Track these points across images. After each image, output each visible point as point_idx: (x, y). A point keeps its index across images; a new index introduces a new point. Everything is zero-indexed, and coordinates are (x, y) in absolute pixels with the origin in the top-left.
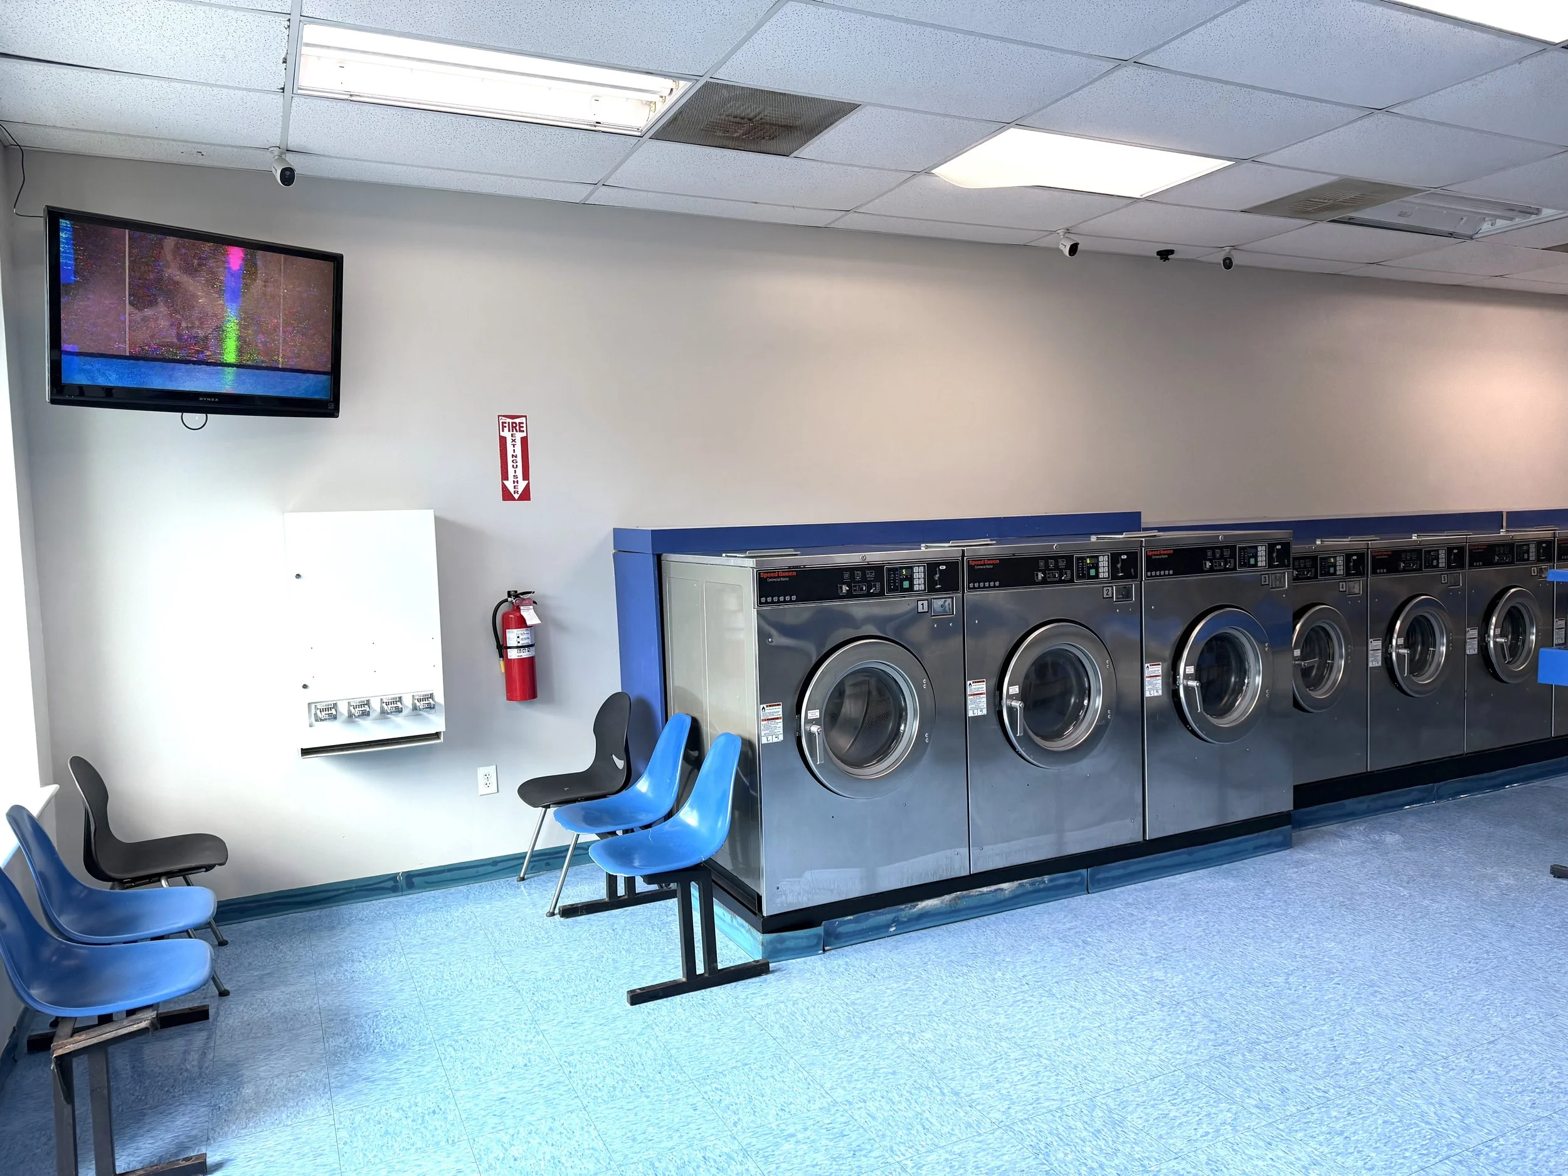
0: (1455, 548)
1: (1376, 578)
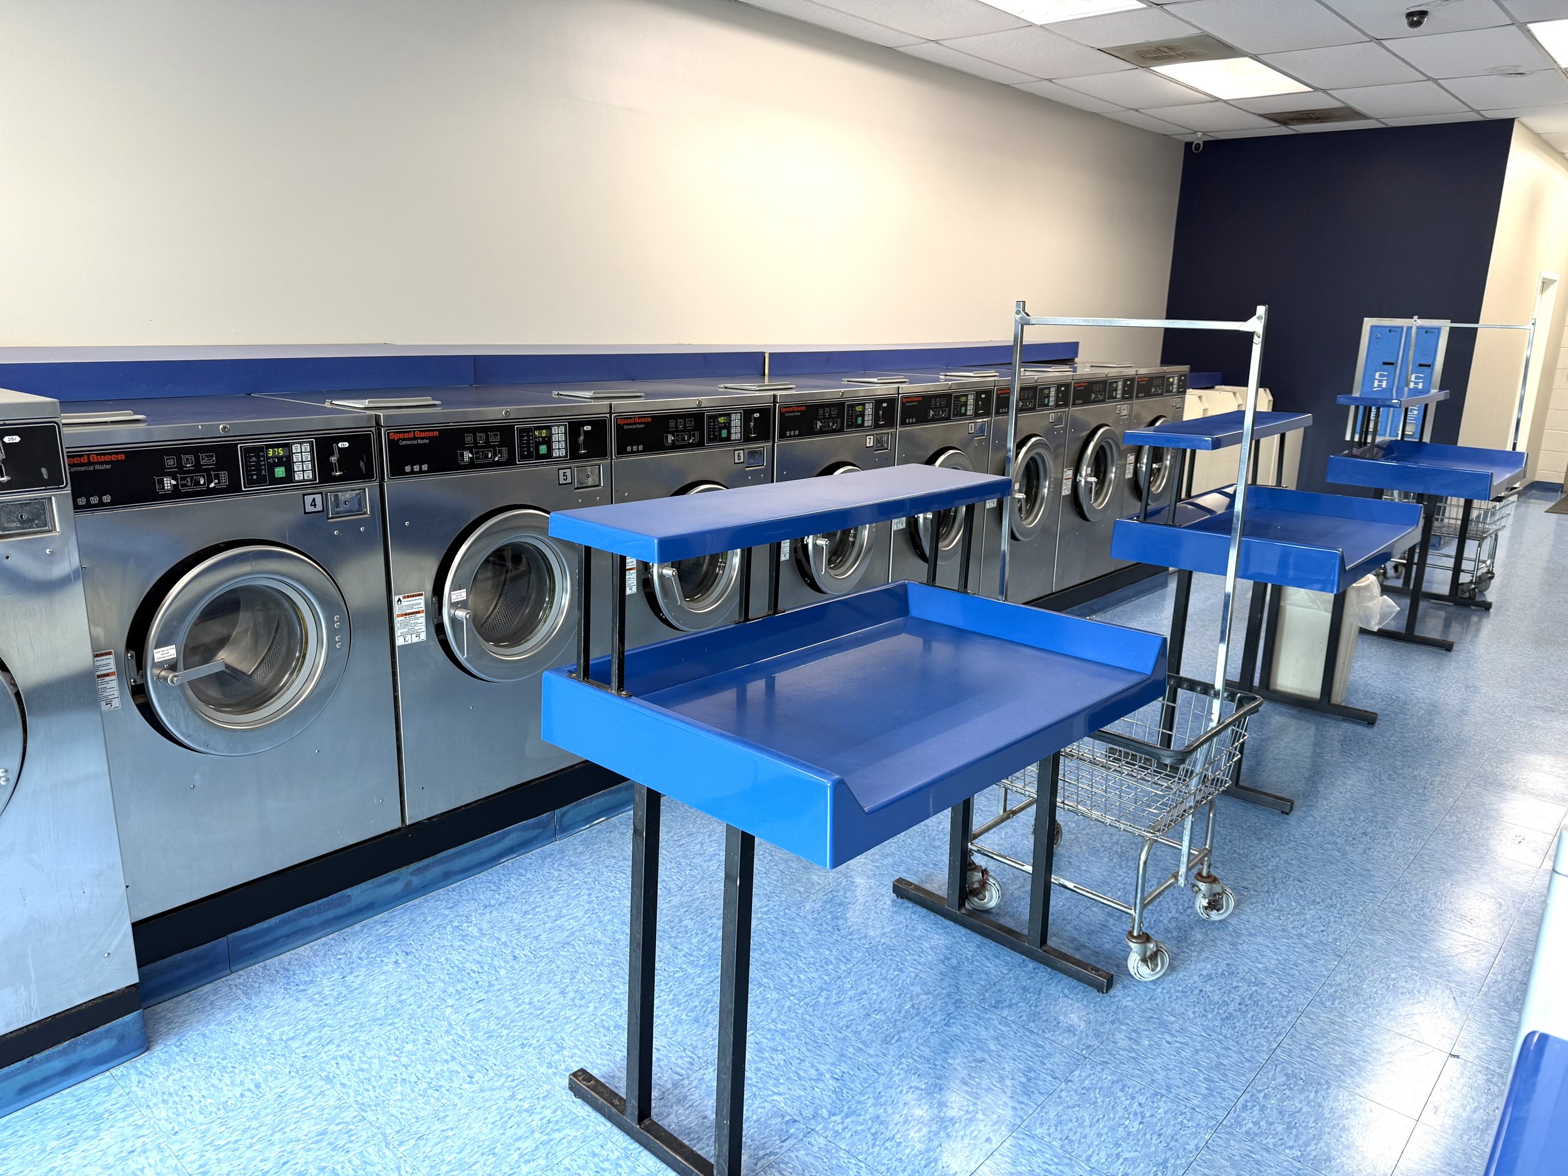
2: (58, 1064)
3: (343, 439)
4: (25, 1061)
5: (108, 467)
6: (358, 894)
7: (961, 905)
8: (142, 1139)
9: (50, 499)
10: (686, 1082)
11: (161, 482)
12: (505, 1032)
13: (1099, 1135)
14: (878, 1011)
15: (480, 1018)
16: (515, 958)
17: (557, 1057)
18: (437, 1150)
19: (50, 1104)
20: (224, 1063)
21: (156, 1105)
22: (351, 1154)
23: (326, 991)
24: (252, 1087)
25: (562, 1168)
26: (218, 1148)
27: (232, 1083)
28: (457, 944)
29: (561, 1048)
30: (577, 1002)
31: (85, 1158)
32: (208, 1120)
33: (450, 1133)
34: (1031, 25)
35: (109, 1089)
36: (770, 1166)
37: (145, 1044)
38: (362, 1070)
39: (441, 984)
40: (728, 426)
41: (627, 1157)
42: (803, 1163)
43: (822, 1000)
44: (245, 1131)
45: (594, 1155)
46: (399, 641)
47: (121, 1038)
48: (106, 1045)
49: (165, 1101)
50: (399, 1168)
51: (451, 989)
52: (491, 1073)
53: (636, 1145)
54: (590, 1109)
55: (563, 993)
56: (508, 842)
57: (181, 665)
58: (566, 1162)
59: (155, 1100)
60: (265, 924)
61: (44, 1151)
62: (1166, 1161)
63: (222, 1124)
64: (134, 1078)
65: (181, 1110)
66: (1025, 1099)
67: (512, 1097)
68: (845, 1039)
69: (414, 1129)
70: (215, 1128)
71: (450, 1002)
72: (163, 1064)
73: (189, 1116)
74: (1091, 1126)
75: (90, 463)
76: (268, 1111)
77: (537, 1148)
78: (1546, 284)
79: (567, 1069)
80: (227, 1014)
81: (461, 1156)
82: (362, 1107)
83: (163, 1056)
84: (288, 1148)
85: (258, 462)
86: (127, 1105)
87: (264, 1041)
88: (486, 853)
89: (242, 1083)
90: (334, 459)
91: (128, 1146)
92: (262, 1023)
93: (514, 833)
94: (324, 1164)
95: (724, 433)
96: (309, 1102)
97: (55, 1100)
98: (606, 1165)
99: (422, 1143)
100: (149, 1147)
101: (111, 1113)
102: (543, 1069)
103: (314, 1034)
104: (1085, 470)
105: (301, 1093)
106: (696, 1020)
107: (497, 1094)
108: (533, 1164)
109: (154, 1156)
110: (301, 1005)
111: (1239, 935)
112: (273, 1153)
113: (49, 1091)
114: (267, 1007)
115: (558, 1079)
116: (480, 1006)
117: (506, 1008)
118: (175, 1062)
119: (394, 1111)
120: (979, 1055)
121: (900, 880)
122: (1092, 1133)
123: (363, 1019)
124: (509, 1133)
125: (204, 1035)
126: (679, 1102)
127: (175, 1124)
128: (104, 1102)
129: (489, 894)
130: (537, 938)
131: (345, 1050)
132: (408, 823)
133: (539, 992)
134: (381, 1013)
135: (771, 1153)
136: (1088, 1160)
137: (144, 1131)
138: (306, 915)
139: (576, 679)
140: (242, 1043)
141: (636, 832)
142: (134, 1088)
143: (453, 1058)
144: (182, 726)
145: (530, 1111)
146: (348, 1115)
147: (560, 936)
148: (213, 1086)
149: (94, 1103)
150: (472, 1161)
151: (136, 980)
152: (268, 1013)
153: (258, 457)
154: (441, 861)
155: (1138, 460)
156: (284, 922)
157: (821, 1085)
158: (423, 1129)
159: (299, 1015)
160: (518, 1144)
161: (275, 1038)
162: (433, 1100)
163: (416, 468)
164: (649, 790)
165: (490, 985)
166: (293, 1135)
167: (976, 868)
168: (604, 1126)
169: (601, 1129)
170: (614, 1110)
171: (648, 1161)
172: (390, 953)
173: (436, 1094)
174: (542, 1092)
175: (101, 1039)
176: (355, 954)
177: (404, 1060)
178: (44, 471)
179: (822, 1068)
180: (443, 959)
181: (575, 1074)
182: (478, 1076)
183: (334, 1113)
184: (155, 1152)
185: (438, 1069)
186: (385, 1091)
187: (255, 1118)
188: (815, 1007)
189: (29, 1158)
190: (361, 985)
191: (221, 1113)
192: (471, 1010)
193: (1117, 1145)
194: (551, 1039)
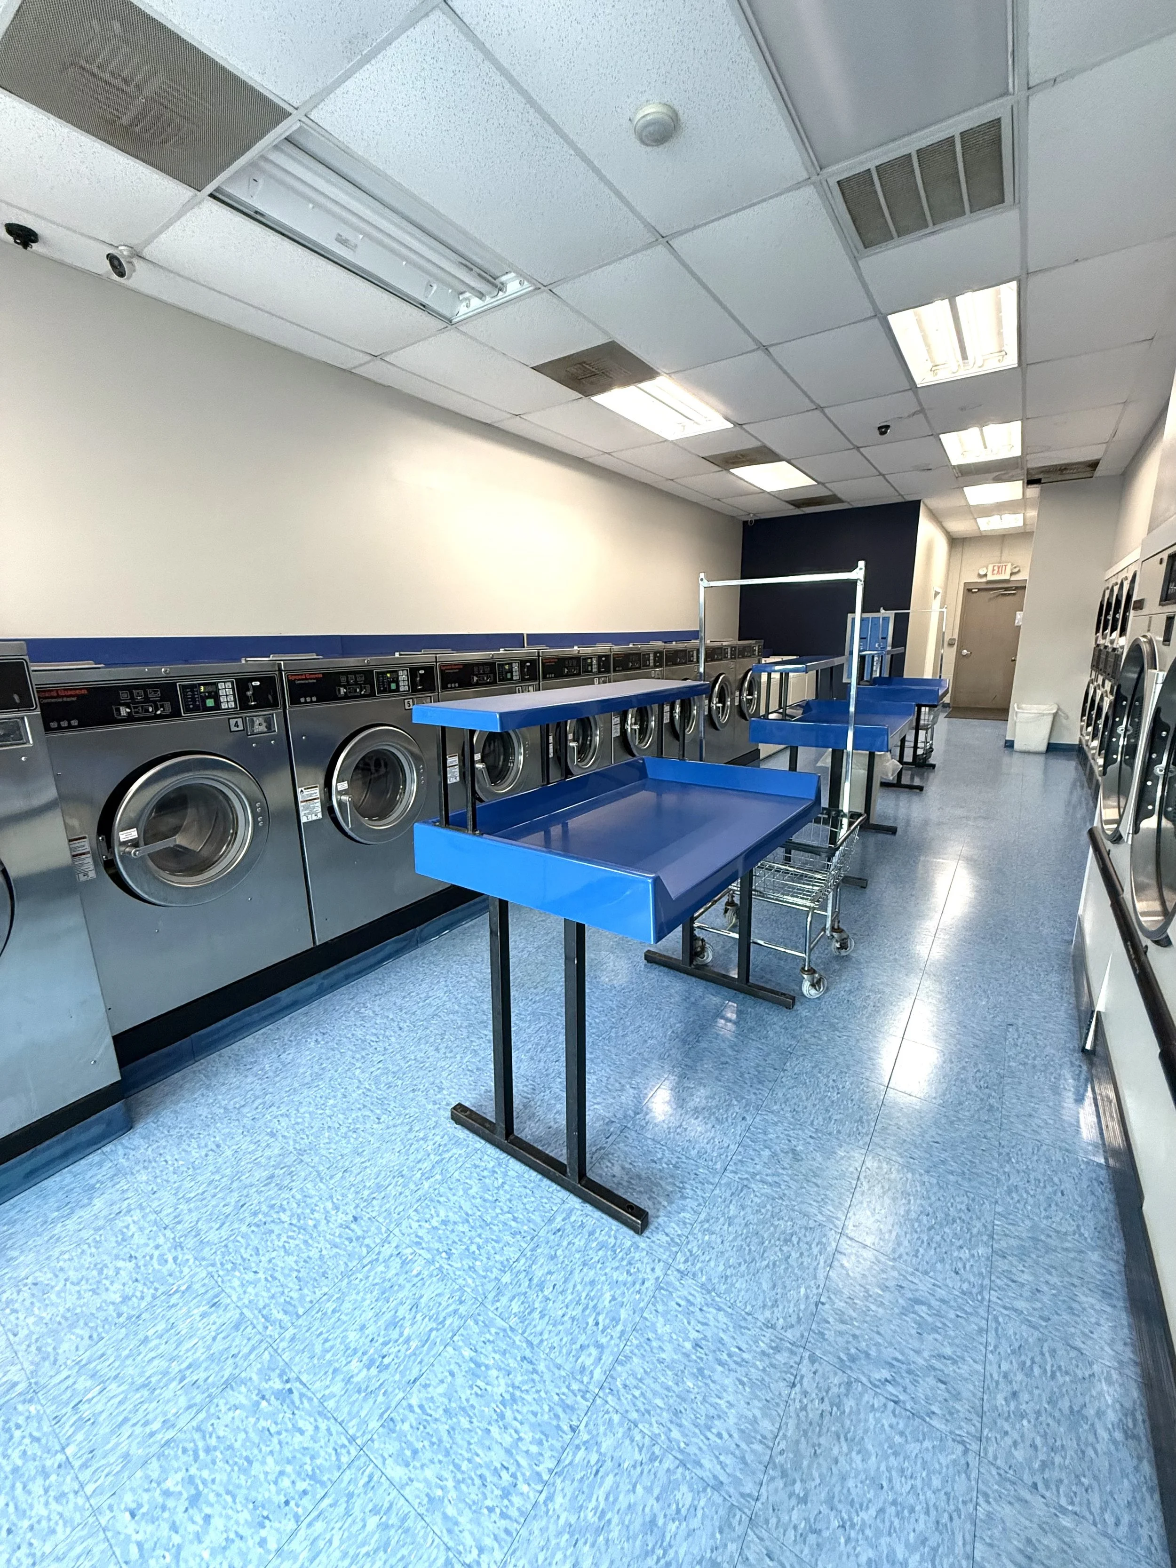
0: (422, 668)
1: (297, 708)
2: (57, 1151)
3: (256, 679)
4: (29, 1152)
5: (74, 699)
6: (285, 996)
7: (691, 962)
8: (126, 1202)
9: (23, 718)
10: (532, 1103)
11: (118, 710)
12: (400, 1082)
13: (814, 1105)
14: (652, 1038)
15: (382, 1074)
16: (401, 1029)
17: (439, 1096)
18: (359, 1178)
19: (51, 1183)
20: (192, 1131)
21: (138, 1171)
22: (294, 1191)
23: (267, 1067)
24: (214, 1147)
25: (454, 1180)
26: (189, 1200)
27: (199, 1147)
28: (358, 1023)
29: (441, 1089)
30: (449, 1055)
31: (80, 1223)
32: (181, 1178)
33: (368, 1164)
34: (666, 441)
35: (100, 1164)
36: (602, 1158)
37: (128, 1125)
38: (297, 1123)
39: (350, 1053)
40: (511, 671)
41: (500, 1165)
42: (625, 1153)
43: (613, 1035)
44: (209, 1184)
45: (476, 1166)
46: (304, 820)
47: (109, 1124)
48: (96, 1130)
49: (145, 1168)
50: (331, 1197)
51: (358, 1056)
52: (394, 1114)
53: (505, 1155)
54: (468, 1132)
55: (437, 1050)
56: (387, 951)
57: (142, 842)
58: (456, 1175)
59: (137, 1168)
60: (219, 1024)
61: (46, 1222)
62: (861, 1117)
63: (192, 1180)
64: (121, 1152)
65: (158, 1173)
66: (760, 1086)
67: (411, 1130)
68: (634, 1059)
69: (341, 1164)
70: (187, 1184)
71: (358, 1065)
72: (144, 1138)
73: (165, 1177)
74: (807, 1099)
75: (58, 696)
76: (228, 1164)
77: (433, 1167)
78: (937, 594)
79: (448, 1104)
80: (193, 1093)
81: (378, 1181)
82: (301, 1152)
83: (144, 1132)
84: (245, 1192)
85: (193, 695)
86: (115, 1175)
87: (222, 1111)
88: (372, 960)
89: (206, 1146)
90: (249, 693)
91: (116, 1209)
92: (220, 1097)
93: (390, 944)
94: (273, 1202)
95: (509, 676)
96: (259, 1154)
97: (57, 1178)
98: (486, 1173)
99: (347, 1175)
100: (133, 1207)
101: (102, 1183)
102: (430, 1106)
103: (259, 1101)
104: (715, 700)
105: (252, 1147)
106: (532, 1058)
107: (399, 1130)
108: (432, 1180)
109: (137, 1215)
110: (249, 1080)
111: (860, 963)
112: (233, 1199)
113: (51, 1172)
114: (223, 1084)
115: (442, 1112)
116: (380, 1065)
117: (398, 1065)
118: (154, 1135)
119: (324, 1152)
120: (723, 1059)
121: (649, 951)
122: (809, 1104)
123: (296, 1085)
124: (412, 1158)
125: (176, 1112)
126: (530, 1119)
127: (154, 1186)
128: (96, 1175)
129: (377, 987)
130: (414, 1013)
131: (283, 1110)
132: (318, 944)
133: (421, 1050)
134: (308, 1079)
135: (600, 1149)
136: (812, 1124)
137: (129, 1194)
138: (250, 1014)
139: (440, 826)
140: (205, 1114)
141: (492, 933)
142: (121, 1160)
143: (365, 1106)
144: (147, 889)
145: (425, 1139)
146: (289, 1160)
147: (430, 1011)
148: (184, 1150)
149: (87, 1177)
150: (387, 1183)
151: (119, 1078)
152: (224, 1089)
153: (192, 691)
154: (340, 969)
155: (741, 694)
156: (232, 1022)
157: (624, 1093)
158: (347, 1163)
159: (248, 1087)
160: (419, 1166)
161: (230, 1107)
162: (352, 1140)
163: (308, 699)
164: (500, 900)
165: (385, 1049)
166: (248, 1182)
167: (697, 939)
168: (480, 1143)
169: (478, 1145)
170: (487, 1132)
171: (515, 1166)
172: (311, 1034)
173: (354, 1136)
174: (431, 1123)
175: (94, 1125)
176: (286, 1038)
177: (328, 1112)
178: (16, 697)
179: (623, 1082)
180: (349, 1035)
181: (454, 1108)
182: (384, 1118)
183: (278, 1159)
184: (138, 1211)
185: (354, 1116)
186: (316, 1137)
187: (217, 1172)
188: (609, 1039)
189: (32, 1230)
190: (293, 1060)
191: (190, 1172)
192: (373, 1069)
193: (827, 1111)
194: (433, 1083)
